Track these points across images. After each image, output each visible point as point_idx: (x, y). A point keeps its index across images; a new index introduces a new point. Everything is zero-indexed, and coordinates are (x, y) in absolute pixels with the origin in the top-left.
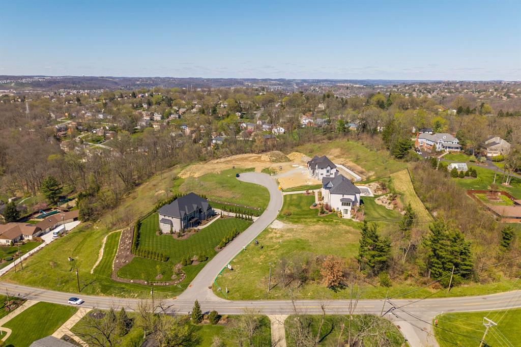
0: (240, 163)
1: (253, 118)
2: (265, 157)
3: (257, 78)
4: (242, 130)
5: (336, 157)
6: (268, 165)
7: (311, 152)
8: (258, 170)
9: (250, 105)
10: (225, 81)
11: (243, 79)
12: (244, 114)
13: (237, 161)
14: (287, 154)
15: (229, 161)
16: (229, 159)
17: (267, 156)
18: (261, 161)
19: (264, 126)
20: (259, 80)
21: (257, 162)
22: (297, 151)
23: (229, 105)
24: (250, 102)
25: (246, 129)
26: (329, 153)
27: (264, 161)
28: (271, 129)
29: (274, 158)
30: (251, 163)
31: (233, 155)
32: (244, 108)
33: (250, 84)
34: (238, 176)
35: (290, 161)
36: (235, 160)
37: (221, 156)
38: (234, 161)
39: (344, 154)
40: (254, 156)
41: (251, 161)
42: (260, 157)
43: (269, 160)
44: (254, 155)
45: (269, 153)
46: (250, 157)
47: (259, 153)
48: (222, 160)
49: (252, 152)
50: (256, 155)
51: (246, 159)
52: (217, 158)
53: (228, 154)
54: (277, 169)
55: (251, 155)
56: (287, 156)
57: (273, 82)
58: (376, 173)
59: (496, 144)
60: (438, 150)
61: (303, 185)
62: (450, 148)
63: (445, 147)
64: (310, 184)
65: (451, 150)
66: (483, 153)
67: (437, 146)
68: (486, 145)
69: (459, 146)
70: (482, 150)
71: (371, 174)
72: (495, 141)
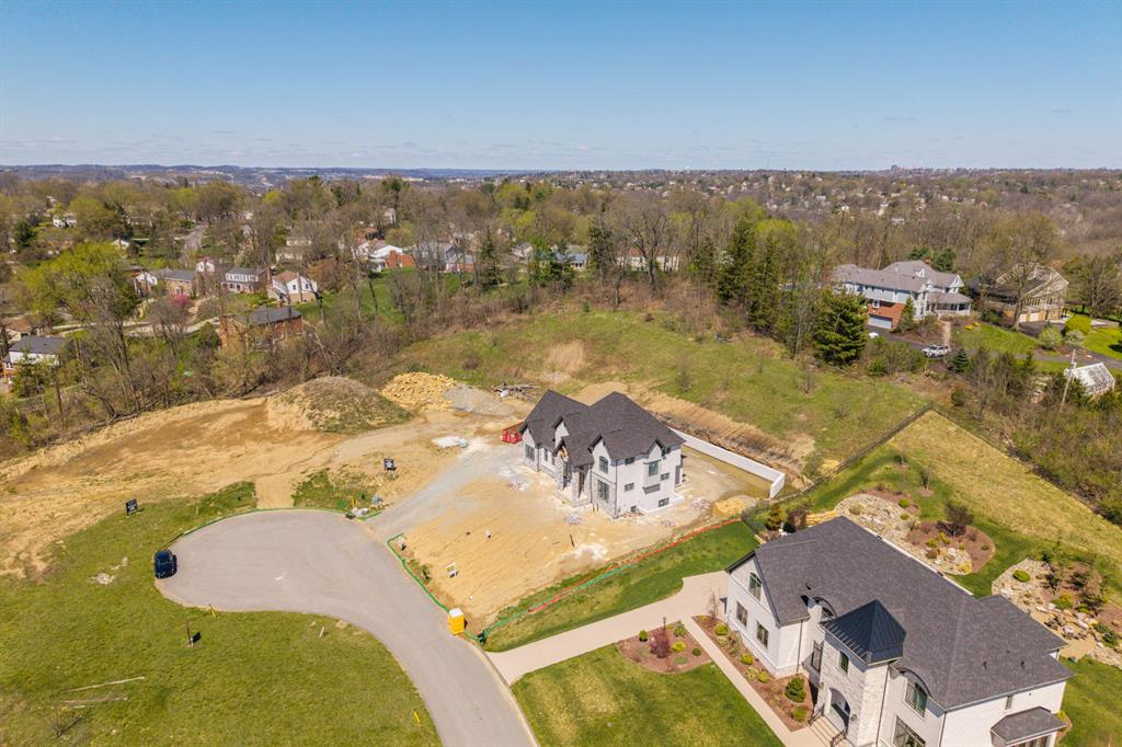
0: (161, 462)
1: (178, 255)
2: (283, 410)
3: (161, 164)
4: (146, 296)
5: (581, 375)
6: (315, 455)
7: (475, 366)
8: (275, 495)
9: (158, 214)
10: (67, 170)
11: (121, 166)
12: (142, 244)
13: (143, 447)
14: (381, 385)
15: (98, 454)
16: (99, 440)
17: (295, 408)
18: (271, 436)
19: (230, 277)
20: (168, 168)
21: (252, 445)
22: (414, 369)
23: (80, 217)
24: (155, 209)
25: (161, 290)
26: (541, 361)
27: (285, 436)
28: (259, 286)
29: (330, 413)
30: (224, 456)
31: (117, 416)
32: (139, 227)
33: (143, 178)
34: (166, 566)
35: (406, 416)
36: (132, 442)
37: (52, 430)
38: (126, 453)
39: (602, 363)
40: (226, 411)
41: (217, 442)
42: (258, 415)
43: (308, 424)
44: (225, 404)
45: (299, 389)
46: (208, 418)
47: (245, 393)
48: (62, 452)
49: (214, 390)
50: (237, 403)
51: (191, 431)
52: (31, 449)
53: (89, 415)
54: (369, 471)
55: (210, 407)
56: (384, 393)
57: (206, 172)
58: (820, 441)
59: (1036, 282)
60: (917, 317)
61: (574, 569)
62: (945, 307)
63: (932, 306)
64: (600, 552)
65: (949, 313)
66: (1001, 314)
67: (919, 305)
68: (1002, 289)
69: (964, 299)
70: (990, 303)
71: (804, 447)
72: (1025, 276)
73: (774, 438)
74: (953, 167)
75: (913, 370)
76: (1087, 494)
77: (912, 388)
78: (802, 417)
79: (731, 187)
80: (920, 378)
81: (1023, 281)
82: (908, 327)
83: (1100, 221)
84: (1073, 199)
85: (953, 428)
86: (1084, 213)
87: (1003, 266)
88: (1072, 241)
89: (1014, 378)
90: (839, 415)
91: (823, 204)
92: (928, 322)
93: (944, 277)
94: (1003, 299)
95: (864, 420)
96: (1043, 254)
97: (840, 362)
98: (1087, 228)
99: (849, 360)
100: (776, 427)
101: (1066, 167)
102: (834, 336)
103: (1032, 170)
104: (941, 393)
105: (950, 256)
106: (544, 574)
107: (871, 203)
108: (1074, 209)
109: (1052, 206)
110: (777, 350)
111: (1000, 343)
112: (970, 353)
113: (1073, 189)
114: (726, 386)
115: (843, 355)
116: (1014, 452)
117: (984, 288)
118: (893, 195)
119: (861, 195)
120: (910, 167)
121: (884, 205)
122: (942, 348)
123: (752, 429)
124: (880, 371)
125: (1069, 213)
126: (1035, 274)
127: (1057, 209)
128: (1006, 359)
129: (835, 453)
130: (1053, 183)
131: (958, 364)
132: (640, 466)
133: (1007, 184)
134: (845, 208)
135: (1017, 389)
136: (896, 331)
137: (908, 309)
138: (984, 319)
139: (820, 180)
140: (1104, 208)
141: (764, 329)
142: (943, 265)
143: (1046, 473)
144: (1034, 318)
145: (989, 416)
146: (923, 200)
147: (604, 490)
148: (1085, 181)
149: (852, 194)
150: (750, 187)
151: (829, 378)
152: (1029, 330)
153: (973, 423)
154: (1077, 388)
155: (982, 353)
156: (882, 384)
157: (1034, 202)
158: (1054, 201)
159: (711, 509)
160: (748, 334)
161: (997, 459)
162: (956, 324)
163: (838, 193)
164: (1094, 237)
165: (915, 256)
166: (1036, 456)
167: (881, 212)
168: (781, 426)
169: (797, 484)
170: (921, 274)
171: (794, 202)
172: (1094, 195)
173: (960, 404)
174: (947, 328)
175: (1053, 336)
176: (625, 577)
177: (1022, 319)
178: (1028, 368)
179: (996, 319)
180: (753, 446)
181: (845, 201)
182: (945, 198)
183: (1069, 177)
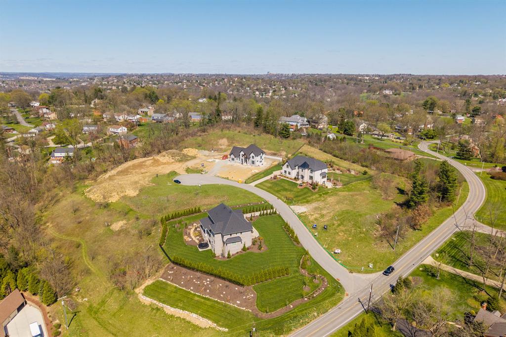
2: (163, 158)
8: (182, 172)
17: (167, 157)
29: (177, 158)
39: (233, 143)
43: (173, 160)
54: (198, 167)
58: (286, 152)
59: (321, 118)
60: (299, 128)
61: (254, 174)
62: (304, 125)
63: (301, 125)
64: (257, 171)
65: (304, 126)
66: (315, 126)
67: (299, 125)
68: (314, 120)
69: (307, 123)
70: (313, 124)
71: (284, 153)
72: (319, 117)
73: (278, 153)
74: (291, 73)
75: (300, 138)
76: (331, 154)
77: (300, 141)
78: (282, 148)
79: (211, 83)
80: (302, 139)
81: (319, 119)
82: (297, 130)
83: (340, 96)
84: (331, 87)
85: (309, 147)
86: (335, 92)
87: (314, 115)
88: (331, 104)
89: (318, 137)
90: (289, 147)
91: (249, 91)
92: (301, 128)
93: (303, 118)
94: (315, 123)
95: (293, 148)
96: (322, 111)
97: (286, 138)
98: (336, 98)
99: (288, 137)
100: (277, 151)
101: (329, 73)
102: (284, 132)
103: (318, 74)
104: (306, 141)
105: (303, 113)
106: (249, 175)
107: (266, 91)
108: (332, 91)
109: (325, 90)
110: (272, 137)
111: (315, 131)
112: (311, 134)
113: (331, 84)
114: (265, 145)
115: (287, 136)
116: (320, 149)
117: (311, 120)
118: (273, 87)
119: (262, 87)
120: (275, 73)
121: (271, 91)
122: (305, 133)
123: (273, 152)
124: (294, 139)
125: (331, 92)
126: (321, 117)
127: (327, 91)
128: (317, 134)
129: (290, 154)
130: (325, 81)
131: (308, 136)
132: (259, 157)
133: (310, 81)
134: (257, 93)
135: (319, 139)
136: (295, 131)
137: (297, 126)
138: (312, 127)
139: (244, 80)
140: (341, 90)
141: (268, 133)
142: (302, 116)
143: (325, 152)
144: (322, 127)
145: (315, 144)
146: (284, 89)
147: (253, 162)
148: (335, 80)
149: (259, 87)
150: (219, 84)
151: (285, 141)
152: (321, 129)
153: (313, 146)
154: (329, 138)
155: (313, 133)
156: (295, 141)
157: (319, 89)
158: (326, 88)
159: (272, 164)
160: (264, 134)
161: (317, 150)
162: (307, 128)
163: (254, 86)
164: (338, 102)
165: (296, 114)
166: (323, 149)
167: (270, 94)
168: (279, 150)
169: (284, 159)
170: (298, 118)
171: (238, 90)
172: (338, 86)
173: (310, 143)
174: (305, 129)
175: (325, 130)
176: (263, 173)
177: (319, 127)
178: (321, 135)
179: (314, 127)
180: (275, 154)
181: (257, 90)
182: (291, 88)
183: (330, 77)
